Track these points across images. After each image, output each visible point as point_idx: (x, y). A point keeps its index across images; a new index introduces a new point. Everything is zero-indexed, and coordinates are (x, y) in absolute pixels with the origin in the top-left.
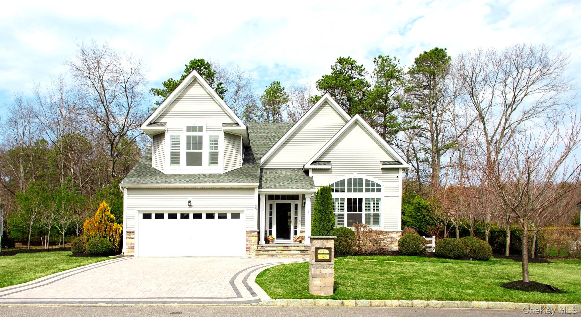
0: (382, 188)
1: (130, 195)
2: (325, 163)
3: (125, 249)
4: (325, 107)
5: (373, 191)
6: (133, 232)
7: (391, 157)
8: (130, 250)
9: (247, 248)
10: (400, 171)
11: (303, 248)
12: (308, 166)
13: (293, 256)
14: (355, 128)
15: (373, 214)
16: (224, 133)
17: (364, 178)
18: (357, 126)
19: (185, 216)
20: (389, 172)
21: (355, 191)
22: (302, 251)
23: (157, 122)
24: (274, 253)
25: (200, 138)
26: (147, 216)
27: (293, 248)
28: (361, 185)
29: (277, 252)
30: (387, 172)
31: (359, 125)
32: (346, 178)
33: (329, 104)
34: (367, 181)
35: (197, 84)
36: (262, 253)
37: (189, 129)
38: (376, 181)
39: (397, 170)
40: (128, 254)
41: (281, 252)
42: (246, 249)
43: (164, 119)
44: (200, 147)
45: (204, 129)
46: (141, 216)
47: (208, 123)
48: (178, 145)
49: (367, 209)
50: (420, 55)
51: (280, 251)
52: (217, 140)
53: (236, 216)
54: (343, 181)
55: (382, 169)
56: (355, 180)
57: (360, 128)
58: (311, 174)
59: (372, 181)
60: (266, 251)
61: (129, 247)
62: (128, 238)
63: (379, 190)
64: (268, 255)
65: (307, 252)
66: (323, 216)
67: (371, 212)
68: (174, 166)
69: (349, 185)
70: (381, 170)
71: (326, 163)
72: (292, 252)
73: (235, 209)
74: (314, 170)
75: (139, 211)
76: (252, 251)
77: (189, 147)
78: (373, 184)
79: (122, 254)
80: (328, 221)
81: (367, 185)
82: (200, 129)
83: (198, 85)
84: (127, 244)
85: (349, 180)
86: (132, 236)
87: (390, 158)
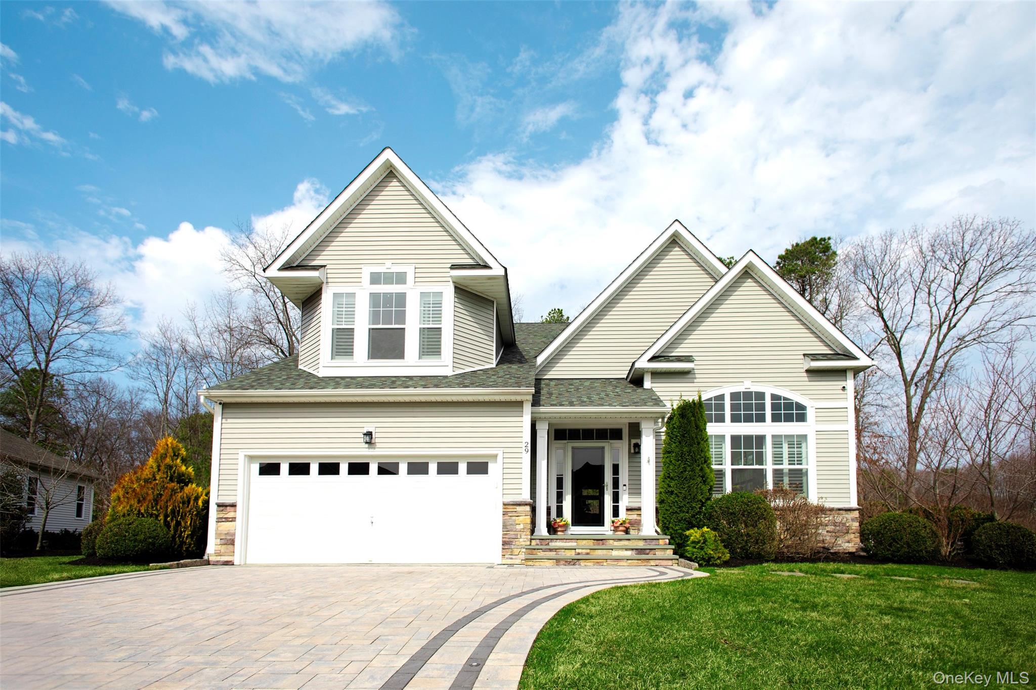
0: (810, 414)
1: (229, 421)
2: (679, 359)
3: (212, 546)
4: (672, 253)
5: (789, 418)
6: (234, 506)
7: (828, 346)
8: (223, 549)
9: (504, 543)
10: (850, 375)
11: (641, 544)
12: (642, 364)
13: (621, 563)
14: (745, 284)
15: (790, 470)
16: (456, 287)
17: (769, 390)
18: (750, 280)
19: (359, 469)
20: (824, 378)
21: (748, 419)
22: (640, 551)
23: (305, 263)
24: (570, 554)
25: (401, 299)
26: (270, 469)
27: (616, 543)
28: (762, 407)
29: (579, 554)
30: (819, 379)
31: (753, 278)
32: (727, 391)
33: (680, 247)
34: (774, 397)
35: (395, 183)
36: (541, 554)
37: (375, 279)
38: (796, 397)
39: (841, 373)
40: (218, 558)
41: (588, 554)
42: (501, 546)
43: (320, 258)
44: (401, 317)
45: (410, 278)
46: (256, 468)
47: (417, 266)
48: (351, 315)
49: (778, 458)
50: (787, 250)
51: (584, 551)
52: (438, 305)
53: (478, 468)
54: (721, 397)
55: (808, 371)
56: (748, 395)
57: (754, 284)
58: (647, 384)
59: (785, 399)
60: (551, 550)
61: (223, 541)
62: (219, 520)
63: (802, 418)
64: (558, 561)
65: (652, 552)
66: (689, 469)
67: (786, 466)
68: (341, 361)
69: (734, 407)
70: (805, 374)
71: (682, 358)
72: (615, 553)
73: (478, 451)
74: (657, 375)
75: (251, 458)
76: (516, 551)
77: (375, 317)
78: (789, 405)
79: (206, 557)
80: (699, 479)
81: (775, 407)
82: (401, 278)
83: (398, 184)
84: (218, 535)
85: (735, 396)
86: (231, 515)
87: (825, 348)
